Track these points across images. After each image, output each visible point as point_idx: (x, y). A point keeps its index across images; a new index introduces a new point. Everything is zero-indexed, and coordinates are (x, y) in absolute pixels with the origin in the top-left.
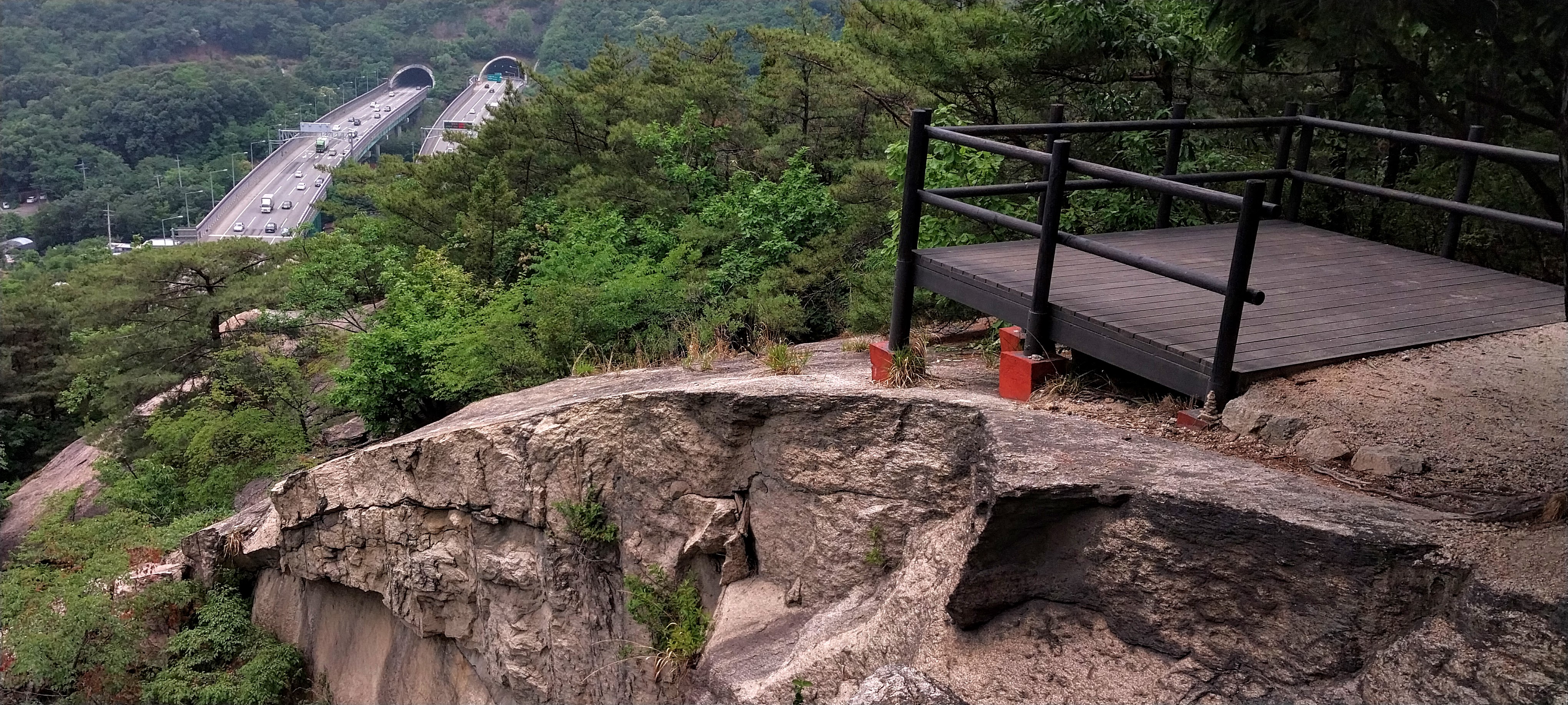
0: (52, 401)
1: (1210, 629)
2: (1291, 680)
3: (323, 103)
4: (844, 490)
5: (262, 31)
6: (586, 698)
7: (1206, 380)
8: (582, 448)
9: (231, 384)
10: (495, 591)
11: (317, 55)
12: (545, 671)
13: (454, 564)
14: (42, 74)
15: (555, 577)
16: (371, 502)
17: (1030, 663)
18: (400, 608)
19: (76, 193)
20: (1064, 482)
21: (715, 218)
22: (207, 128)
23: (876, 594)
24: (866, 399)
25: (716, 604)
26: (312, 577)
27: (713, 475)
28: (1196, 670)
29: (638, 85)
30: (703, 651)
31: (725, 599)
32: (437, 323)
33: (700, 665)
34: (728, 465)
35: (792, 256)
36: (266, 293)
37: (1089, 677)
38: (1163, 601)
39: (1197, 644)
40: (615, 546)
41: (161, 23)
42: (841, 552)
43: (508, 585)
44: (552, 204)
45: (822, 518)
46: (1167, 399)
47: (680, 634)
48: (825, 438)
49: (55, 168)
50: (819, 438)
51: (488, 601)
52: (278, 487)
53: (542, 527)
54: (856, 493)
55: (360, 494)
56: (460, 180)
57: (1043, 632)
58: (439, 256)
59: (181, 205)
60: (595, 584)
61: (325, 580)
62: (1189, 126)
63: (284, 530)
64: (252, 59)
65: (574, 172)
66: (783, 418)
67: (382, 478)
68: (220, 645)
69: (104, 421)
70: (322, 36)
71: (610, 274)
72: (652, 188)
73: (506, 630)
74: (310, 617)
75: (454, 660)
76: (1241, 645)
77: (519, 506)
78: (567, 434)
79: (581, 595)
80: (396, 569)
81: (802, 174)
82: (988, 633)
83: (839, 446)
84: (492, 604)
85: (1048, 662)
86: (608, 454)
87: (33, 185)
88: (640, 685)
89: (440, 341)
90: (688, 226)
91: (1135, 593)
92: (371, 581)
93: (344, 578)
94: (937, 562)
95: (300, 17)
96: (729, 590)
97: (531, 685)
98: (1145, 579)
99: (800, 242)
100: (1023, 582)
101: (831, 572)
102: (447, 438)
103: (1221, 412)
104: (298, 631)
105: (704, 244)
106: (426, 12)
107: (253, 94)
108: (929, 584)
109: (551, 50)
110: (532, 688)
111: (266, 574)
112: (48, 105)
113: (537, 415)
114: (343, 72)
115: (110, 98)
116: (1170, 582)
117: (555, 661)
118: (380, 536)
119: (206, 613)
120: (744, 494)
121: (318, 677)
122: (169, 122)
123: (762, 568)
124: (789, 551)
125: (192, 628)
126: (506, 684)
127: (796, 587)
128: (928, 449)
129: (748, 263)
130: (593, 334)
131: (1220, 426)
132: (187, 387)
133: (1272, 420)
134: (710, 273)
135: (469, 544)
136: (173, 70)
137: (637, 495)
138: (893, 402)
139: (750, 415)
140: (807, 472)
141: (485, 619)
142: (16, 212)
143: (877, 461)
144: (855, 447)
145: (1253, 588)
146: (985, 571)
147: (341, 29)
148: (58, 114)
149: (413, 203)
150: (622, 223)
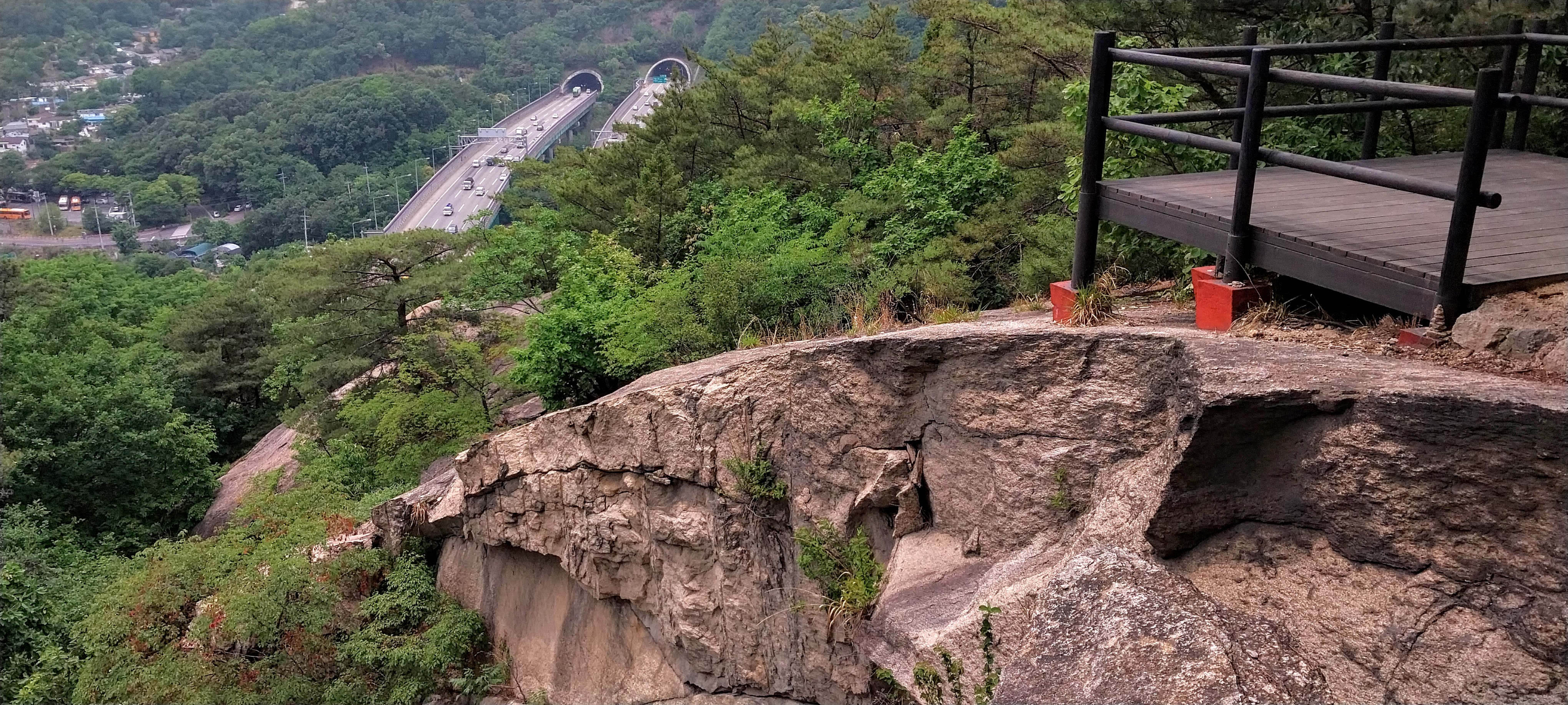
0: (256, 390)
1: (1454, 539)
2: (1558, 587)
3: (498, 110)
4: (1025, 433)
5: (442, 42)
6: (758, 658)
7: (1432, 296)
8: (750, 406)
9: (417, 366)
10: (667, 552)
11: (493, 63)
12: (717, 631)
13: (629, 526)
14: (247, 92)
15: (725, 536)
16: (549, 466)
17: (1241, 587)
18: (578, 571)
19: (277, 201)
20: (1279, 389)
21: (878, 190)
22: (392, 136)
23: (1062, 540)
24: (1048, 337)
25: (889, 559)
26: (493, 543)
27: (885, 425)
28: (1439, 582)
29: (800, 66)
30: (877, 602)
31: (899, 551)
32: (609, 303)
33: (874, 616)
34: (900, 415)
35: (958, 224)
36: (449, 280)
37: (1309, 597)
38: (1395, 510)
39: (1439, 555)
40: (784, 504)
41: (351, 39)
42: (1022, 497)
43: (681, 545)
44: (716, 187)
45: (1001, 463)
46: (1386, 320)
47: (854, 585)
48: (1004, 380)
49: (258, 178)
50: (996, 381)
51: (661, 561)
52: (462, 456)
53: (712, 487)
54: (1038, 435)
55: (539, 460)
56: (630, 167)
57: (1255, 555)
58: (610, 240)
59: (369, 209)
60: (765, 544)
61: (506, 547)
62: (1397, 47)
63: (467, 497)
64: (432, 69)
65: (737, 153)
66: (958, 362)
67: (560, 443)
68: (407, 610)
69: (301, 406)
70: (497, 45)
71: (773, 250)
72: (814, 165)
73: (679, 591)
74: (492, 584)
75: (628, 622)
76: (1493, 554)
77: (690, 466)
78: (735, 393)
79: (752, 554)
80: (573, 532)
81: (967, 140)
82: (1192, 561)
83: (1018, 388)
84: (665, 565)
85: (1262, 584)
86: (777, 411)
87: (240, 195)
88: (812, 645)
89: (612, 320)
90: (850, 201)
91: (1362, 505)
92: (550, 544)
93: (524, 543)
94: (1131, 498)
95: (476, 27)
96: (902, 541)
97: (703, 645)
98: (1373, 489)
99: (968, 211)
100: (1231, 503)
101: (1012, 519)
102: (621, 401)
103: (1450, 328)
104: (480, 597)
105: (868, 217)
106: (594, 19)
107: (434, 103)
108: (1123, 520)
109: (714, 50)
110: (705, 649)
111: (450, 542)
112: (252, 119)
113: (706, 377)
114: (518, 79)
115: (306, 111)
116: (1404, 490)
117: (727, 621)
118: (558, 499)
119: (394, 579)
120: (916, 444)
121: (498, 642)
122: (358, 131)
123: (937, 520)
124: (966, 500)
125: (381, 593)
126: (679, 645)
127: (973, 537)
128: (1117, 385)
129: (914, 234)
130: (758, 309)
131: (1450, 343)
132: (376, 373)
133: (1512, 333)
134: (873, 246)
135: (643, 505)
136: (362, 82)
137: (806, 451)
138: (1078, 338)
139: (923, 360)
140: (984, 417)
141: (659, 580)
142: (225, 220)
143: (1061, 401)
144: (1036, 388)
145: (1507, 488)
146: (1190, 492)
147: (515, 37)
148: (261, 128)
149: (586, 189)
150: (784, 201)
